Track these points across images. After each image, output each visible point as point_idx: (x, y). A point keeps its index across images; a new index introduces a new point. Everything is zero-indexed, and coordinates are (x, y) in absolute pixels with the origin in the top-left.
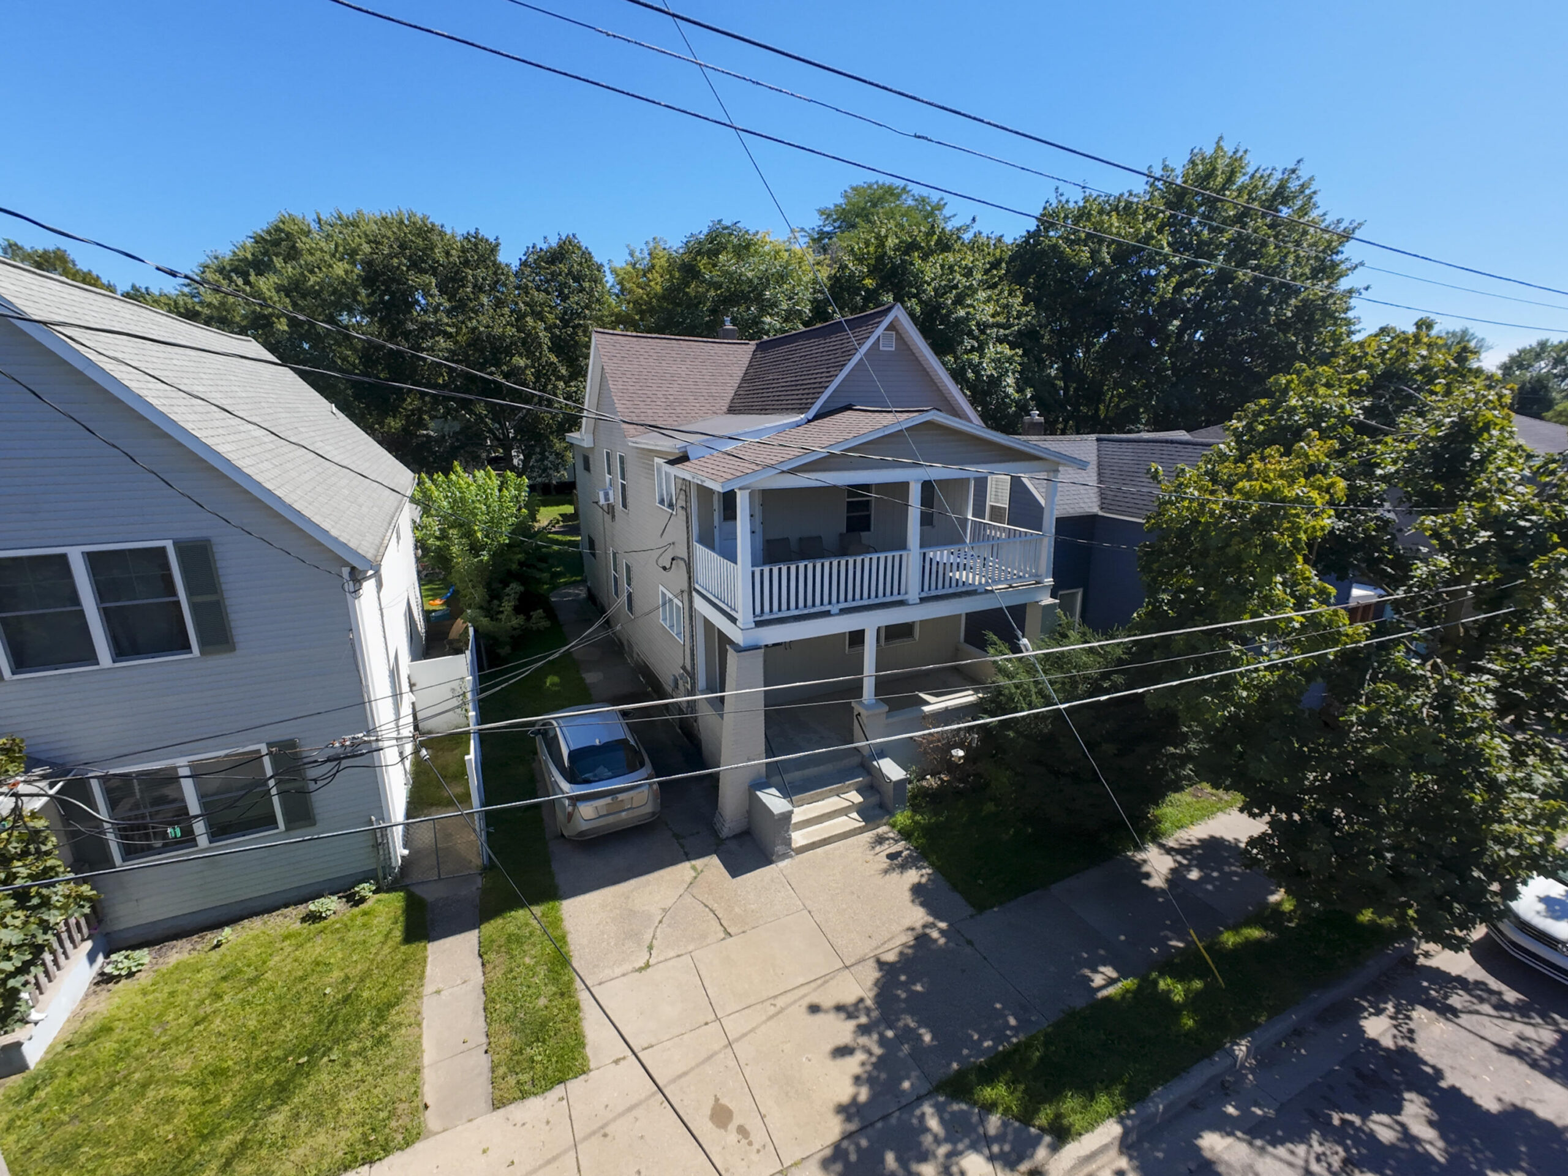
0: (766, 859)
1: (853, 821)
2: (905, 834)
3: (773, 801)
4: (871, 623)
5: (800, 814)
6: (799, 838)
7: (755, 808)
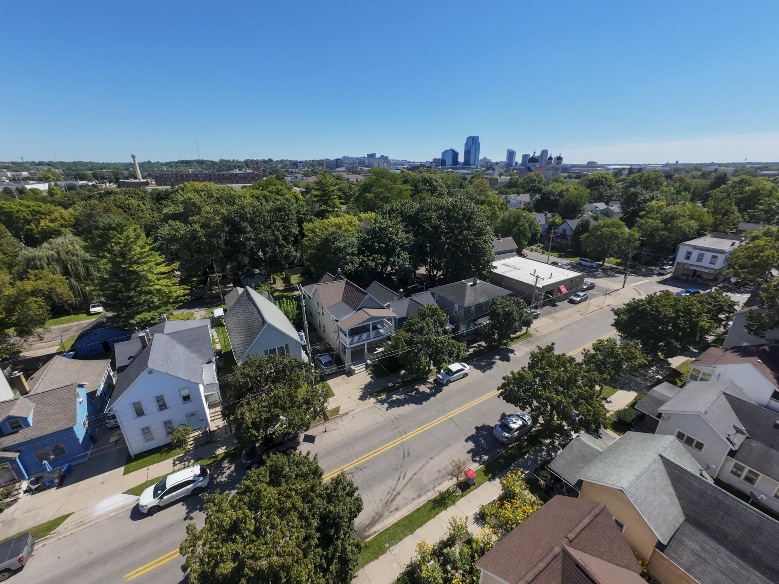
0: (352, 375)
1: (364, 369)
2: (371, 370)
3: (353, 367)
4: (365, 342)
5: (356, 369)
6: (356, 372)
7: (351, 368)
